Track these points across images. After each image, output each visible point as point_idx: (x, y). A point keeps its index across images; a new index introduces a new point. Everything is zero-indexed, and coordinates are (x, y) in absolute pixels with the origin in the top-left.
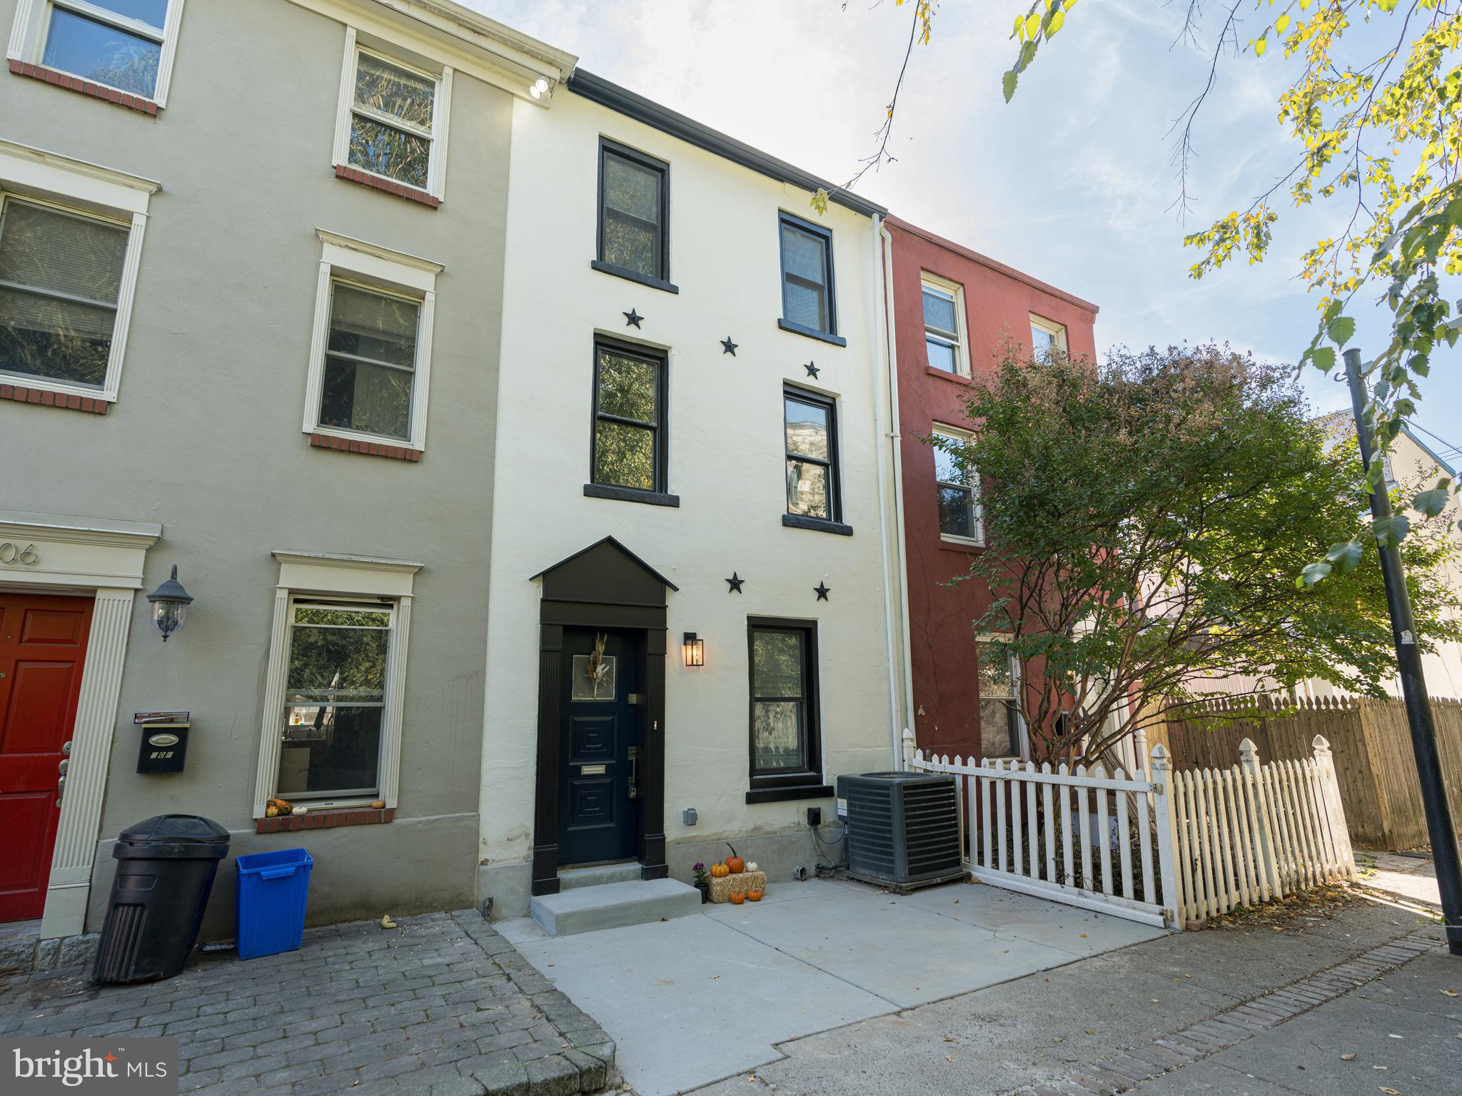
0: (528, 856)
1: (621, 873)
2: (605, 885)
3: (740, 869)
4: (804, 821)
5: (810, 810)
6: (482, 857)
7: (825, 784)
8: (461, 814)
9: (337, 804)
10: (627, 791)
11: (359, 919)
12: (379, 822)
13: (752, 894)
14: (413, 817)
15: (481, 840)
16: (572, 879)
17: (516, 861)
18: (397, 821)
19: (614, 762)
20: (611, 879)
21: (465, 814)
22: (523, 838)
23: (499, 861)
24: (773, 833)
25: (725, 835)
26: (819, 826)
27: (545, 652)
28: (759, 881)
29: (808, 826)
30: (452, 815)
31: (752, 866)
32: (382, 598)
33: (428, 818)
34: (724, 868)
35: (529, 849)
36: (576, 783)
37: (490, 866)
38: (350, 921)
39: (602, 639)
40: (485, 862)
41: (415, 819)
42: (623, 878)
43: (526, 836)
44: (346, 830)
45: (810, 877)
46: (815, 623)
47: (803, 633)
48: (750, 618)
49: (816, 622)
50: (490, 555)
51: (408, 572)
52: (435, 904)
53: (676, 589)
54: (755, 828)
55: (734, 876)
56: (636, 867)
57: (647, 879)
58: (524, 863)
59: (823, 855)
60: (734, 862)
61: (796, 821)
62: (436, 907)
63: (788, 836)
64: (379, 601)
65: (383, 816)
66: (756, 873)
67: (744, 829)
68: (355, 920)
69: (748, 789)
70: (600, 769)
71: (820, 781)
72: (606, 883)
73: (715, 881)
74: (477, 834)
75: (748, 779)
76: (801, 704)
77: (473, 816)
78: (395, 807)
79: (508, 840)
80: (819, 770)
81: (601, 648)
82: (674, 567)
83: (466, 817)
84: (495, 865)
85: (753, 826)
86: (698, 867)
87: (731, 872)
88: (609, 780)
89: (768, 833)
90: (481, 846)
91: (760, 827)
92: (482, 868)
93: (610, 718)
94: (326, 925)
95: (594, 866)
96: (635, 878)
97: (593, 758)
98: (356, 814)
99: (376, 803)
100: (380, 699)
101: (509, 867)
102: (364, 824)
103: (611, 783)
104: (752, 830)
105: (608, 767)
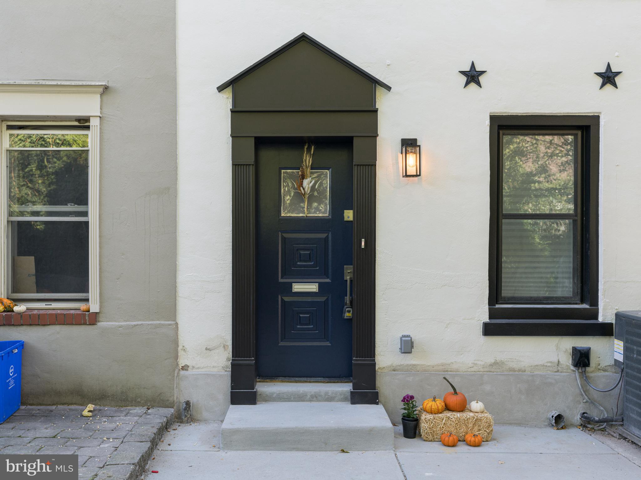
0: (227, 367)
1: (326, 393)
2: (308, 403)
3: (462, 407)
4: (567, 361)
5: (575, 350)
6: (182, 363)
7: (601, 319)
8: (158, 322)
9: (55, 305)
10: (342, 312)
11: (75, 404)
12: (85, 324)
13: (469, 438)
14: (115, 321)
15: (180, 348)
16: (273, 394)
17: (215, 370)
18: (99, 324)
19: (328, 280)
20: (315, 398)
21: (163, 322)
22: (222, 349)
23: (198, 368)
24: (519, 370)
25: (455, 367)
26: (588, 369)
27: (237, 166)
28: (483, 424)
29: (572, 368)
30: (150, 322)
31: (476, 406)
32: (79, 119)
33: (128, 323)
34: (439, 404)
35: (228, 360)
36: (286, 299)
37: (190, 372)
38: (69, 404)
39: (309, 149)
40: (185, 368)
41: (117, 324)
42: (330, 399)
43: (224, 347)
44: (57, 328)
45: (572, 425)
46: (596, 119)
47: (579, 133)
48: (494, 119)
49: (598, 117)
50: (175, 68)
51: (95, 93)
52: (139, 400)
53: (389, 88)
54: (496, 363)
55: (449, 414)
56: (346, 388)
57: (353, 403)
58: (223, 373)
59: (592, 402)
60: (453, 400)
61: (555, 360)
62: (139, 402)
63: (541, 376)
64: (76, 124)
65: (87, 318)
66: (480, 415)
67: (479, 363)
68: (72, 404)
69: (486, 319)
70: (313, 288)
71: (596, 317)
72: (310, 401)
73: (424, 417)
74: (176, 342)
75: (486, 307)
76: (575, 221)
77: (170, 325)
78: (98, 311)
79: (206, 349)
80: (594, 302)
81: (308, 160)
82: (388, 62)
83: (163, 325)
84: (195, 372)
85: (493, 361)
86: (408, 399)
87: (447, 408)
88: (323, 299)
89: (513, 370)
90: (181, 353)
91: (503, 363)
92: (182, 373)
93: (324, 236)
94: (49, 405)
95: (306, 382)
96: (344, 400)
97: (305, 276)
98: (65, 315)
99: (82, 306)
100: (85, 214)
101: (207, 374)
102: (72, 324)
103: (326, 302)
104: (491, 365)
105: (321, 285)
